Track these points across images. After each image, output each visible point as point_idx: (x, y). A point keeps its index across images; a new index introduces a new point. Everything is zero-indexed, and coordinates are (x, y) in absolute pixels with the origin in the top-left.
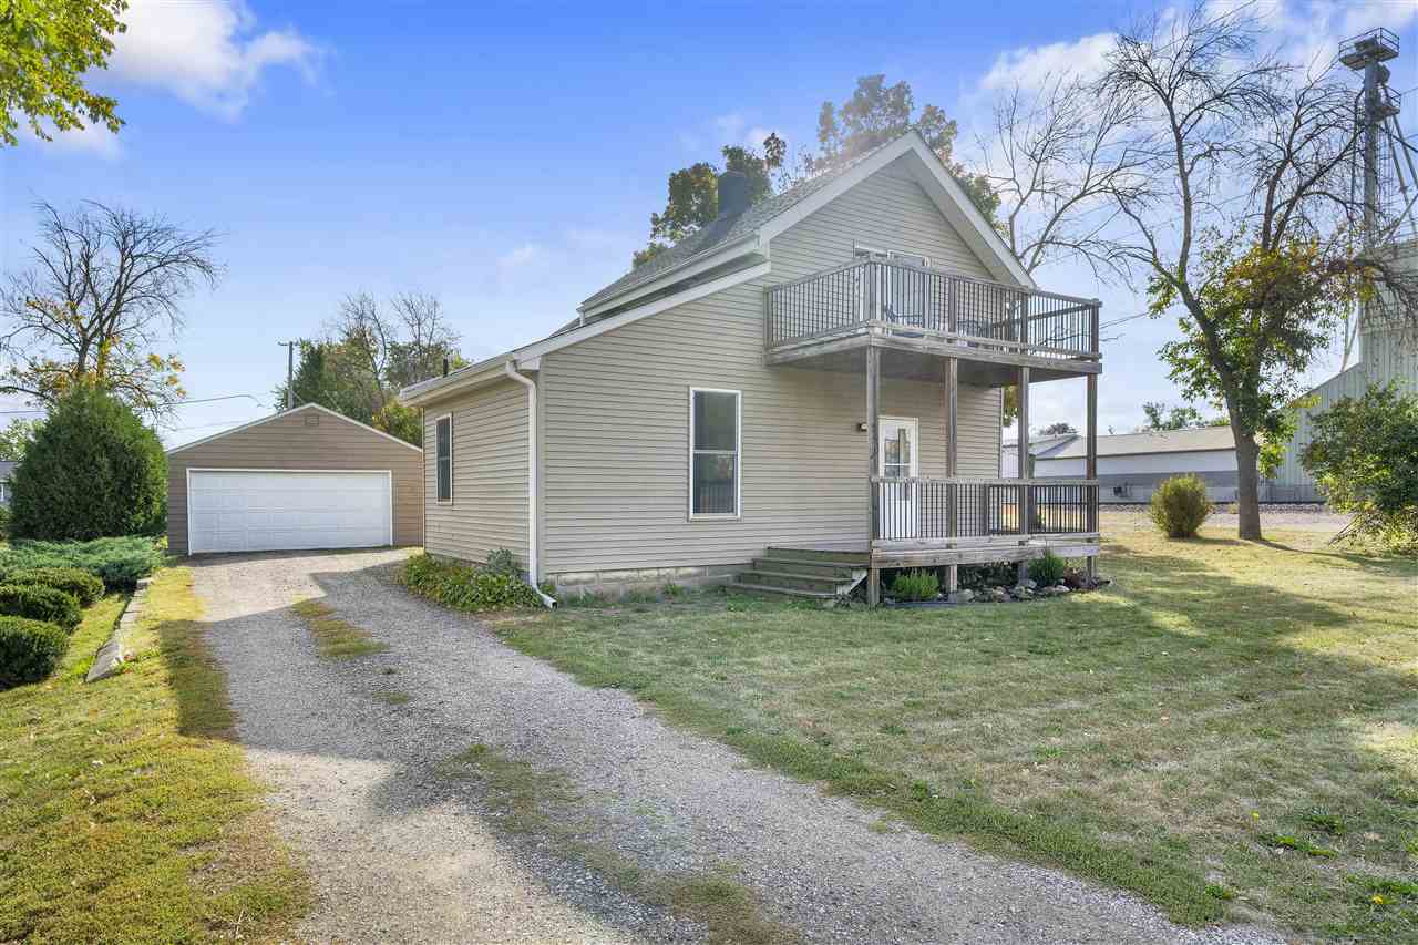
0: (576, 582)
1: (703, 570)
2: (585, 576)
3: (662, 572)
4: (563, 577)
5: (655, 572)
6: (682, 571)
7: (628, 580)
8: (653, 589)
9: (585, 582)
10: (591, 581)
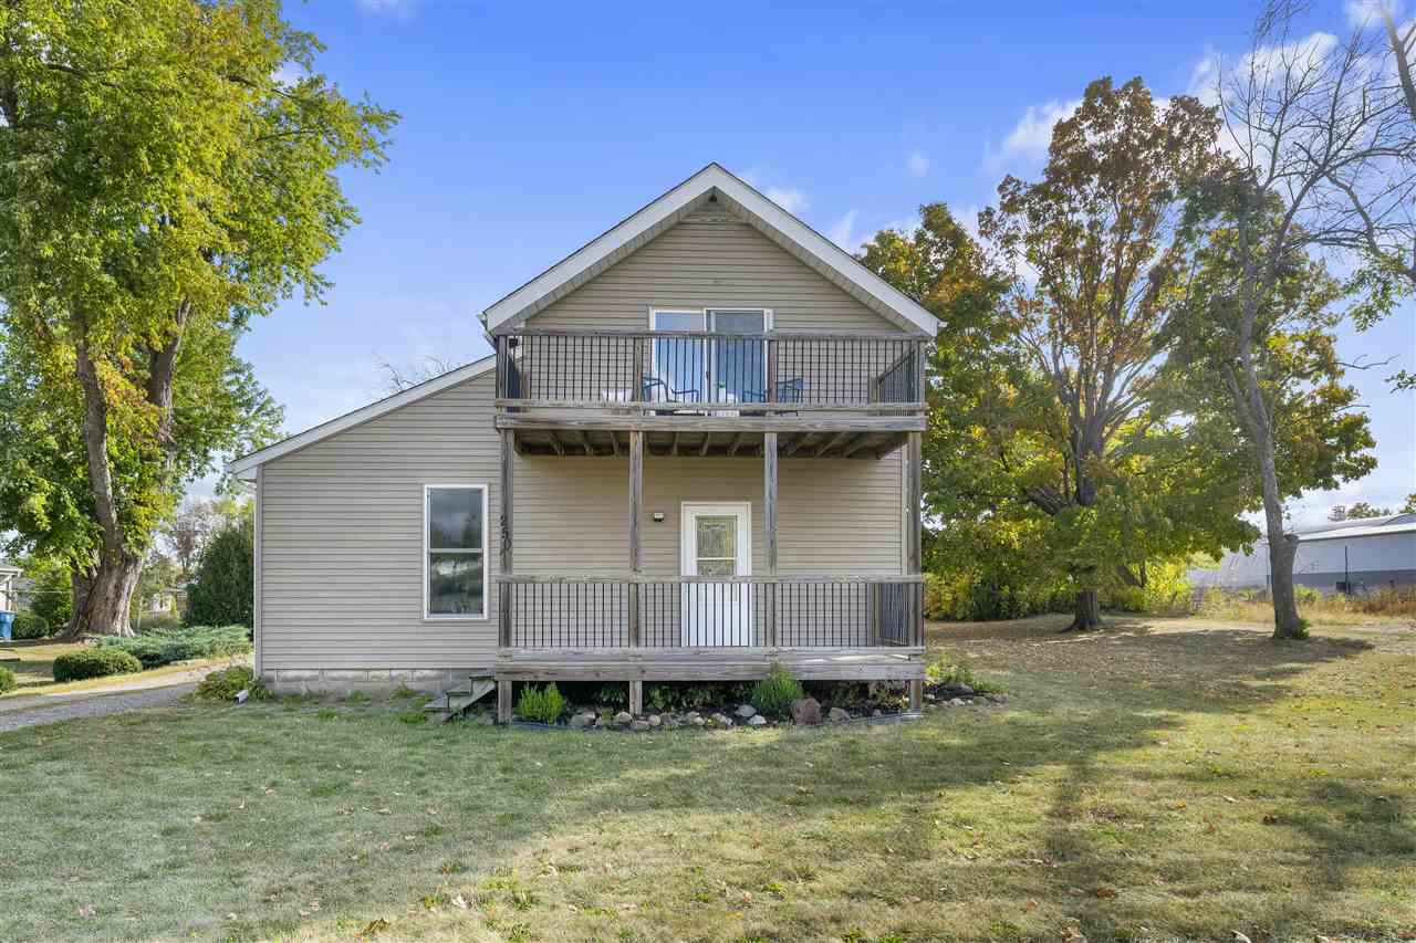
0: (298, 679)
1: (442, 673)
2: (307, 674)
3: (394, 673)
4: (283, 674)
5: (386, 674)
6: (418, 674)
7: (355, 679)
8: (383, 690)
9: (307, 680)
10: (313, 679)
